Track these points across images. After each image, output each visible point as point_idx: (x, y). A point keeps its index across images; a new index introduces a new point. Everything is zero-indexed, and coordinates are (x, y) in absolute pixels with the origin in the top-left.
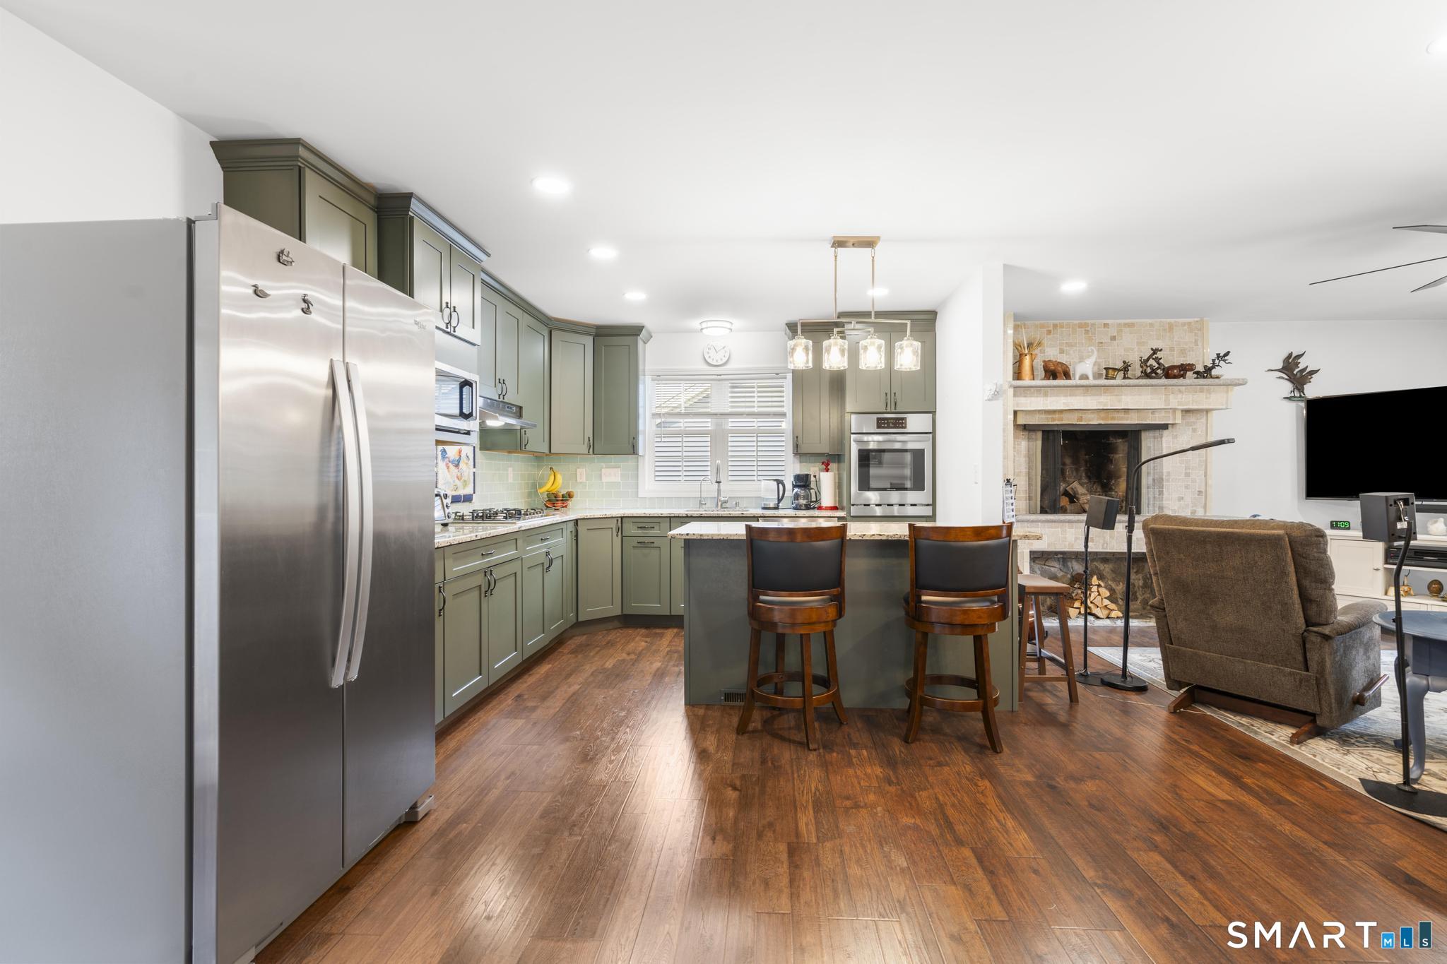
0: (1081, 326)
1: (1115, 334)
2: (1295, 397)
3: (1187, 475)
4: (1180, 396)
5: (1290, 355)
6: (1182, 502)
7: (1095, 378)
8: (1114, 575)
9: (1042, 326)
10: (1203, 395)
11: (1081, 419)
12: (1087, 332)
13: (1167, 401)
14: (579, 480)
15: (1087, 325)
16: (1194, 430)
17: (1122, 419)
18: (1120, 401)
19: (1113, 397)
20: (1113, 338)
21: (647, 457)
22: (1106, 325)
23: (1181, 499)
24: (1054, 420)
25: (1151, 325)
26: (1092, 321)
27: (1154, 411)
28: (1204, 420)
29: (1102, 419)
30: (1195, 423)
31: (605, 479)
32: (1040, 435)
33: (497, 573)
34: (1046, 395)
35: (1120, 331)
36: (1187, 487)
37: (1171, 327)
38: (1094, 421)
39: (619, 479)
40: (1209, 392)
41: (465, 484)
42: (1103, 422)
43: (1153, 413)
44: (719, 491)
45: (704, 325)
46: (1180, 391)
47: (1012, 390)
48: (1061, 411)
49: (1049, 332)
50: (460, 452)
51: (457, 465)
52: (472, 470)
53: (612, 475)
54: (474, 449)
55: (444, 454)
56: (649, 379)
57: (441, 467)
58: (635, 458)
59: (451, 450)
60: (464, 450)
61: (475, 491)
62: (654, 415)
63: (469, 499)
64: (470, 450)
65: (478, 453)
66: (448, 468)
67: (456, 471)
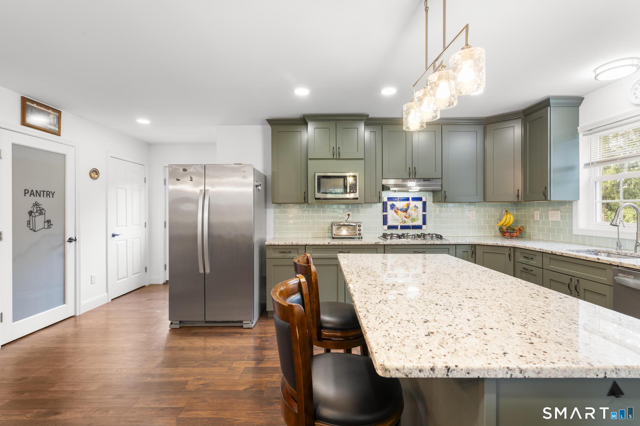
14: (535, 219)
21: (580, 201)
31: (550, 219)
39: (559, 219)
41: (413, 220)
50: (408, 206)
51: (406, 211)
52: (421, 213)
53: (555, 216)
54: (424, 203)
55: (393, 206)
56: (581, 135)
57: (390, 213)
58: (571, 202)
59: (400, 205)
60: (413, 204)
61: (424, 223)
62: (587, 165)
63: (419, 227)
64: (419, 204)
65: (430, 204)
66: (396, 212)
67: (405, 214)
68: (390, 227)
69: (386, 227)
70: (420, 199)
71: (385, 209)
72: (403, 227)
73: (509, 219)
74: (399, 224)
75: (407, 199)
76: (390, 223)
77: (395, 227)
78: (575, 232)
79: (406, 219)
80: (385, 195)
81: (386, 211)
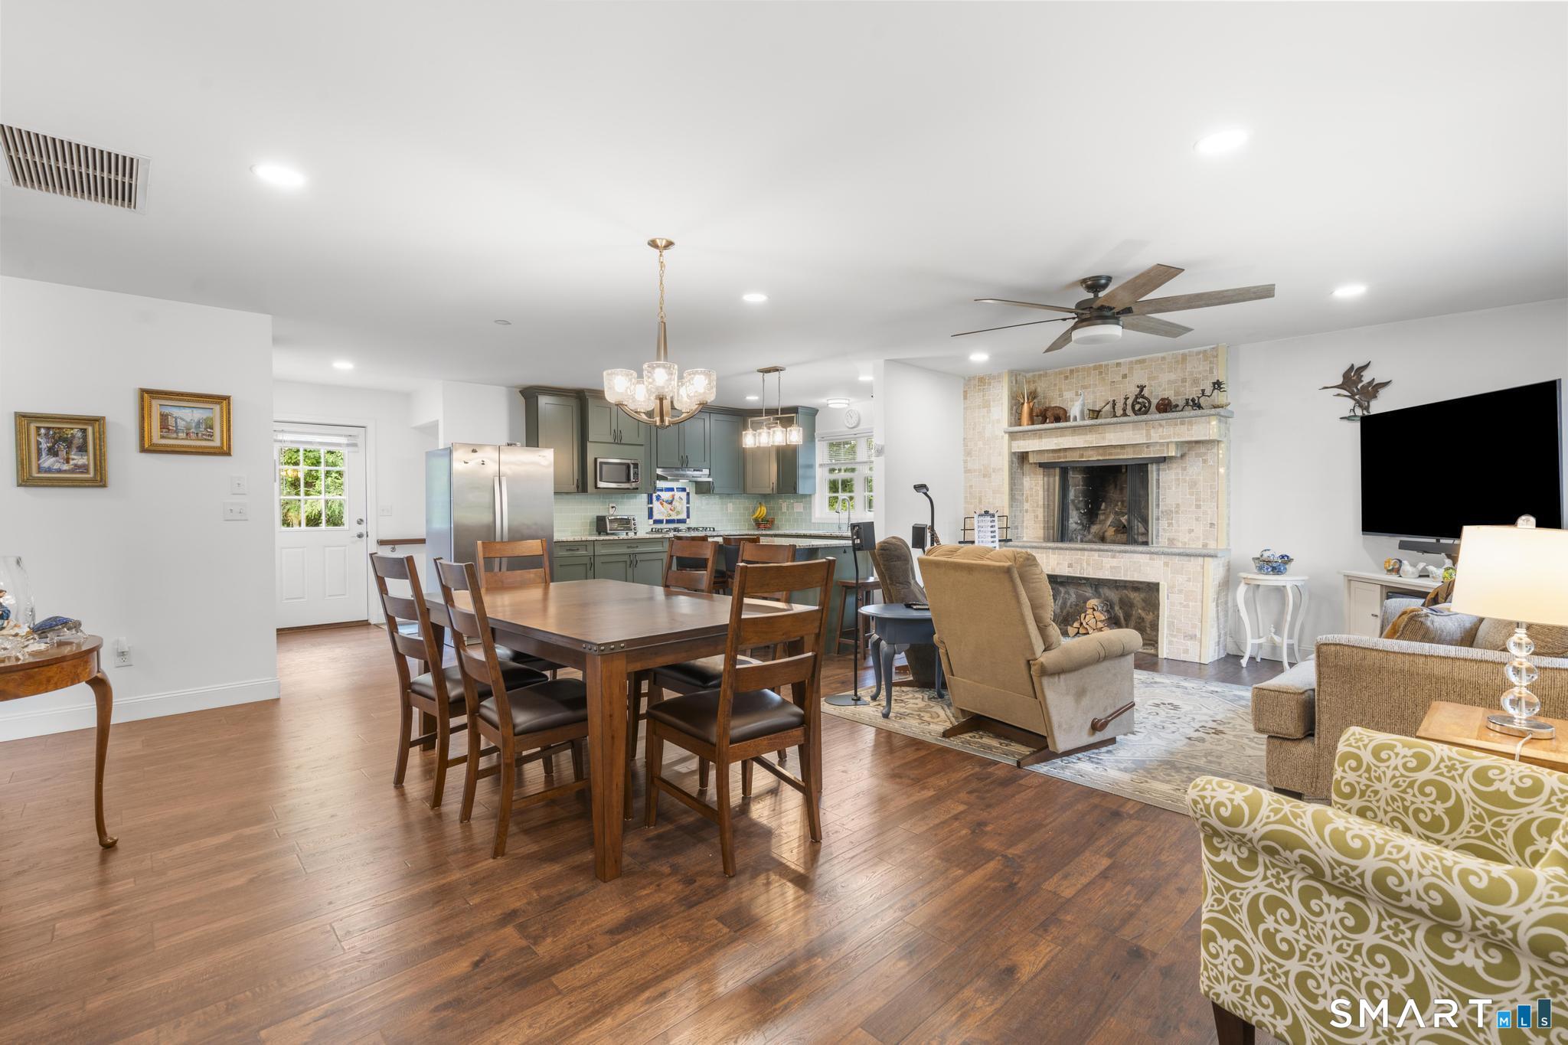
0: (1095, 368)
1: (1127, 372)
2: (1355, 416)
3: (1198, 507)
4: (1161, 430)
5: (1353, 365)
6: (1192, 534)
7: (1083, 418)
8: (1144, 605)
9: (1061, 373)
10: (1184, 428)
11: (1082, 456)
12: (1101, 373)
13: (1148, 435)
14: (784, 510)
15: (1101, 366)
16: (1205, 461)
17: (1118, 454)
18: (1104, 438)
19: (1098, 436)
20: (1125, 376)
21: (817, 495)
22: (1118, 365)
23: (1191, 531)
24: (1059, 458)
25: (1163, 358)
26: (1106, 362)
27: (1148, 445)
28: (1215, 450)
29: (1101, 455)
30: (1205, 454)
31: (795, 510)
32: (1057, 471)
33: (638, 557)
34: (1041, 437)
35: (1131, 369)
36: (1197, 519)
37: (1184, 357)
38: (1094, 457)
39: (802, 510)
40: (1191, 424)
41: (678, 513)
42: (1101, 458)
43: (1147, 447)
44: (849, 518)
45: (830, 402)
46: (1161, 425)
47: (1007, 436)
48: (1065, 450)
49: (1066, 378)
50: (673, 496)
51: (671, 503)
52: (685, 505)
53: (799, 507)
54: (688, 494)
55: (658, 498)
56: (816, 440)
57: (656, 505)
58: (810, 495)
59: (665, 495)
60: (678, 494)
61: (688, 517)
62: (821, 465)
63: (683, 521)
64: (683, 495)
65: (693, 496)
66: (662, 504)
67: (670, 506)
68: (656, 522)
69: (651, 521)
70: (684, 490)
71: (650, 501)
72: (668, 522)
73: (762, 511)
74: (665, 518)
75: (672, 490)
76: (656, 516)
77: (660, 522)
78: (813, 521)
79: (671, 512)
80: (660, 484)
81: (651, 503)
